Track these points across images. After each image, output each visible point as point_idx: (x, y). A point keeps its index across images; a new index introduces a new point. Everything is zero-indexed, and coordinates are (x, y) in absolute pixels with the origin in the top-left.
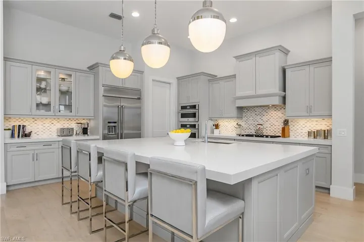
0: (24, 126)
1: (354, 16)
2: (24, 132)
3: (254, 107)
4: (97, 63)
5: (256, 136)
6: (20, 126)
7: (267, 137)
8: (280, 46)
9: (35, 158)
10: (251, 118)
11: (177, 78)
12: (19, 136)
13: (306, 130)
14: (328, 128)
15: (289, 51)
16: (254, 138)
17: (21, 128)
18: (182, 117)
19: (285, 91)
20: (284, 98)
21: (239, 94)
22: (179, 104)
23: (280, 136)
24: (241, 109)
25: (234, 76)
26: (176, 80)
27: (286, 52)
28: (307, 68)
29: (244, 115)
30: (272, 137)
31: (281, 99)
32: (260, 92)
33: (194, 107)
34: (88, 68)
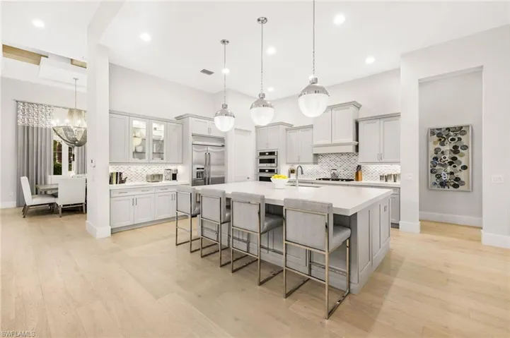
0: (121, 174)
1: (419, 80)
2: (121, 178)
4: (187, 114)
5: (333, 180)
6: (117, 173)
7: (342, 180)
8: (354, 102)
9: (135, 202)
10: (326, 164)
11: (256, 127)
12: (117, 183)
13: (378, 174)
14: (397, 173)
15: (361, 106)
16: (330, 182)
17: (119, 175)
18: (260, 163)
20: (357, 147)
21: (315, 143)
22: (257, 150)
23: (353, 180)
24: (316, 155)
25: (311, 127)
26: (254, 128)
27: (358, 107)
28: (378, 121)
29: (319, 160)
30: (347, 180)
31: (355, 147)
32: (335, 141)
33: (273, 153)
34: (176, 118)
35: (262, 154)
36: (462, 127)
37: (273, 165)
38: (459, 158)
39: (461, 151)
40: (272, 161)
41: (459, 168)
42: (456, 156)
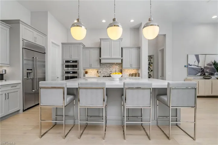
3: (106, 63)
8: (122, 39)
10: (105, 69)
11: (62, 43)
13: (128, 74)
14: (135, 73)
18: (66, 67)
19: (122, 57)
20: (122, 60)
22: (63, 59)
25: (99, 48)
32: (113, 57)
33: (76, 62)
35: (67, 62)
36: (151, 56)
37: (76, 69)
38: (150, 67)
39: (151, 65)
40: (76, 66)
41: (150, 71)
42: (150, 66)
